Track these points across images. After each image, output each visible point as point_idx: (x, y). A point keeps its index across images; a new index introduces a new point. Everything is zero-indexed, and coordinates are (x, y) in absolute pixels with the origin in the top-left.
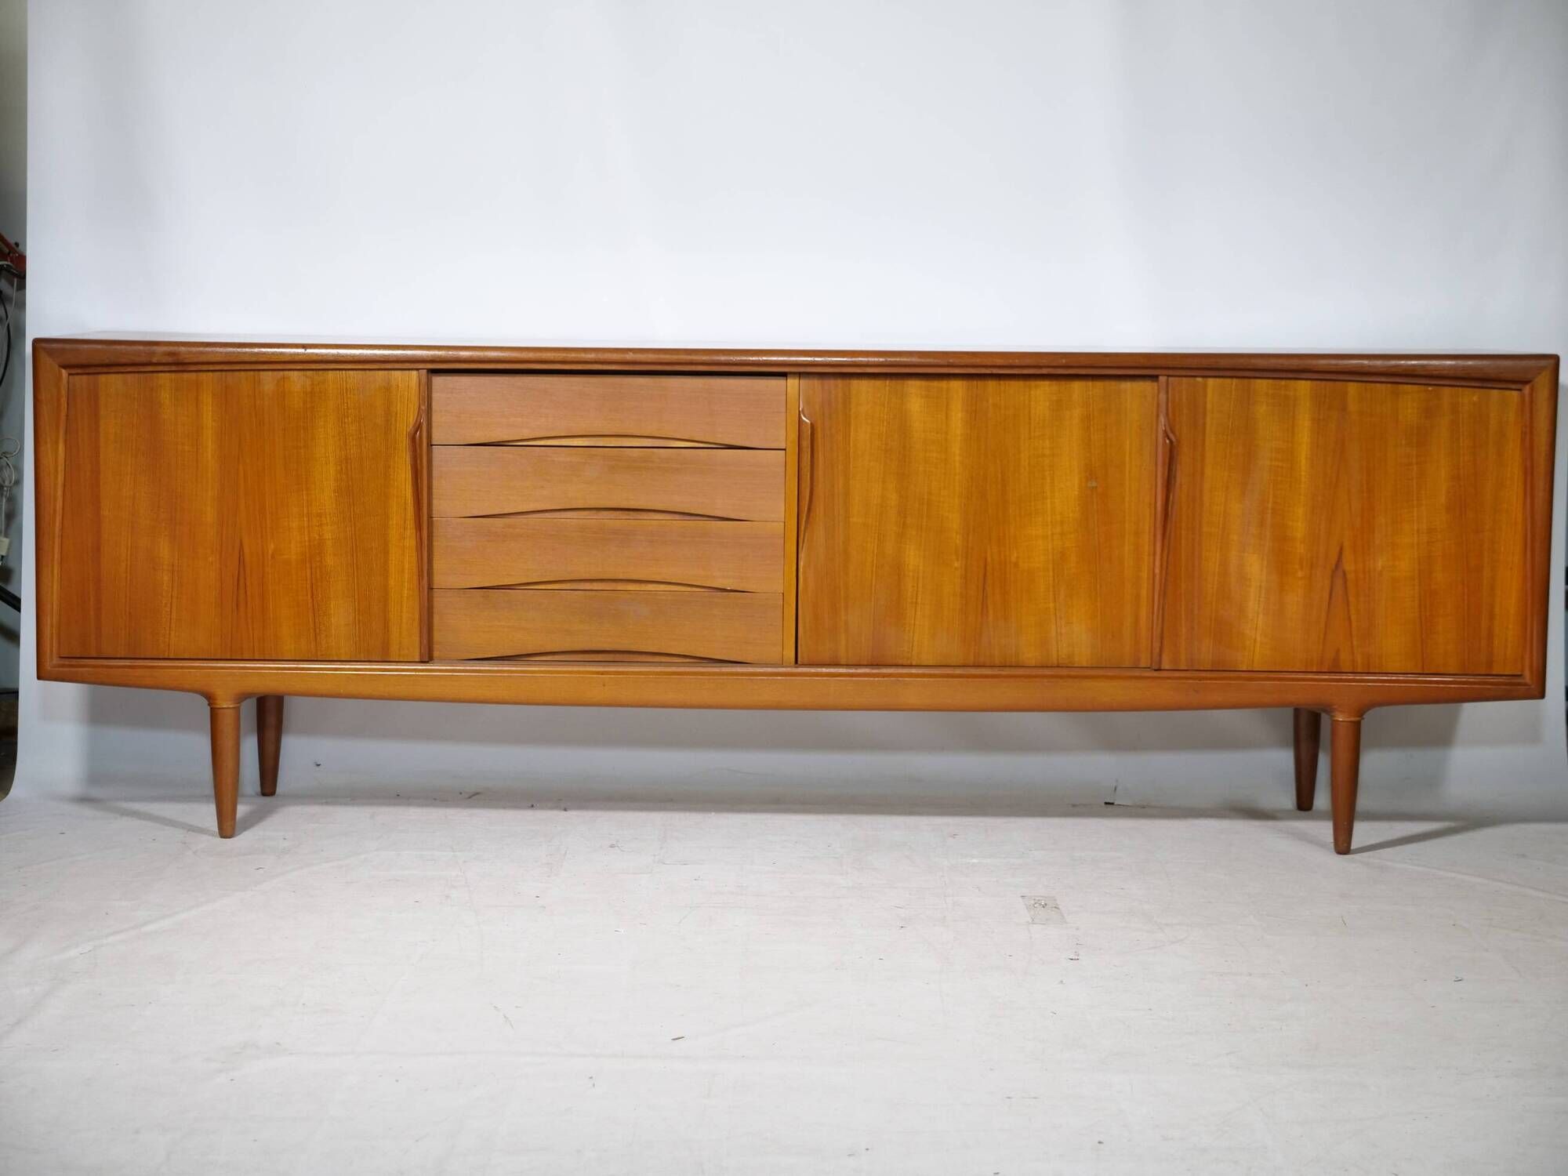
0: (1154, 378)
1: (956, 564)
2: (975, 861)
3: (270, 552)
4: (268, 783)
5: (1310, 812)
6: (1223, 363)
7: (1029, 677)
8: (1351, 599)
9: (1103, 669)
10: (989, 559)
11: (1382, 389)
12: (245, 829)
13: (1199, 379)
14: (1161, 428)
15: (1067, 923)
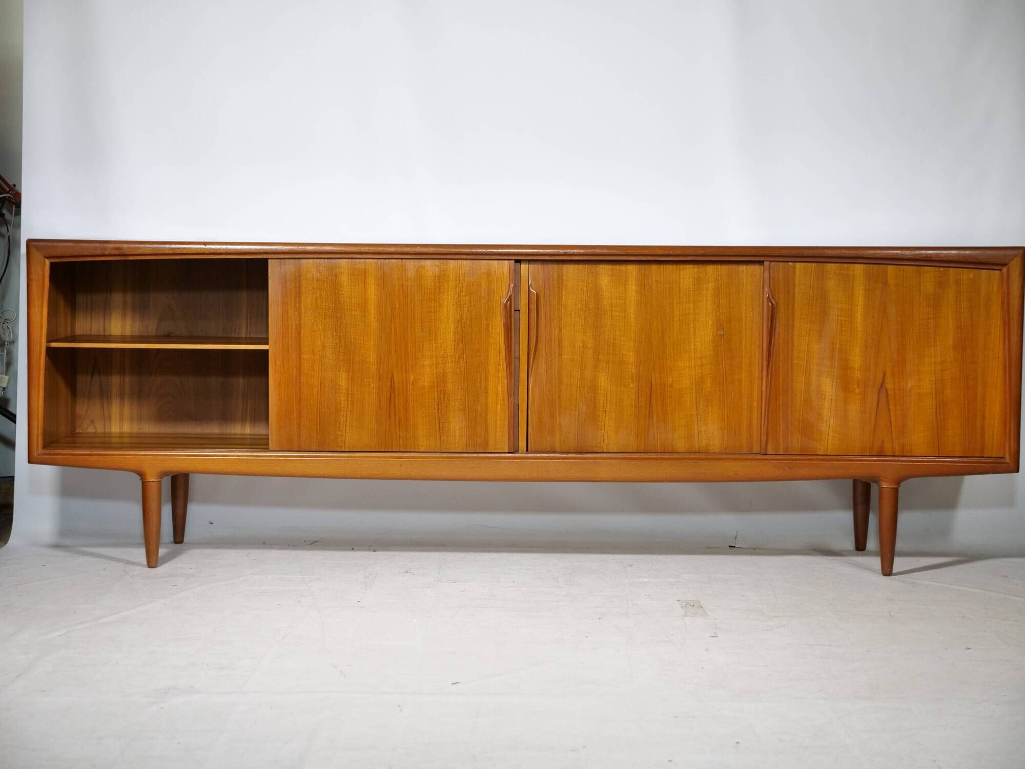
0: (761, 263)
1: (632, 385)
2: (646, 580)
3: (411, 381)
4: (179, 535)
5: (864, 552)
6: (806, 253)
7: (682, 459)
8: (891, 407)
9: (730, 454)
10: (653, 382)
11: (910, 270)
12: (164, 563)
13: (791, 264)
14: (766, 295)
15: (708, 616)
